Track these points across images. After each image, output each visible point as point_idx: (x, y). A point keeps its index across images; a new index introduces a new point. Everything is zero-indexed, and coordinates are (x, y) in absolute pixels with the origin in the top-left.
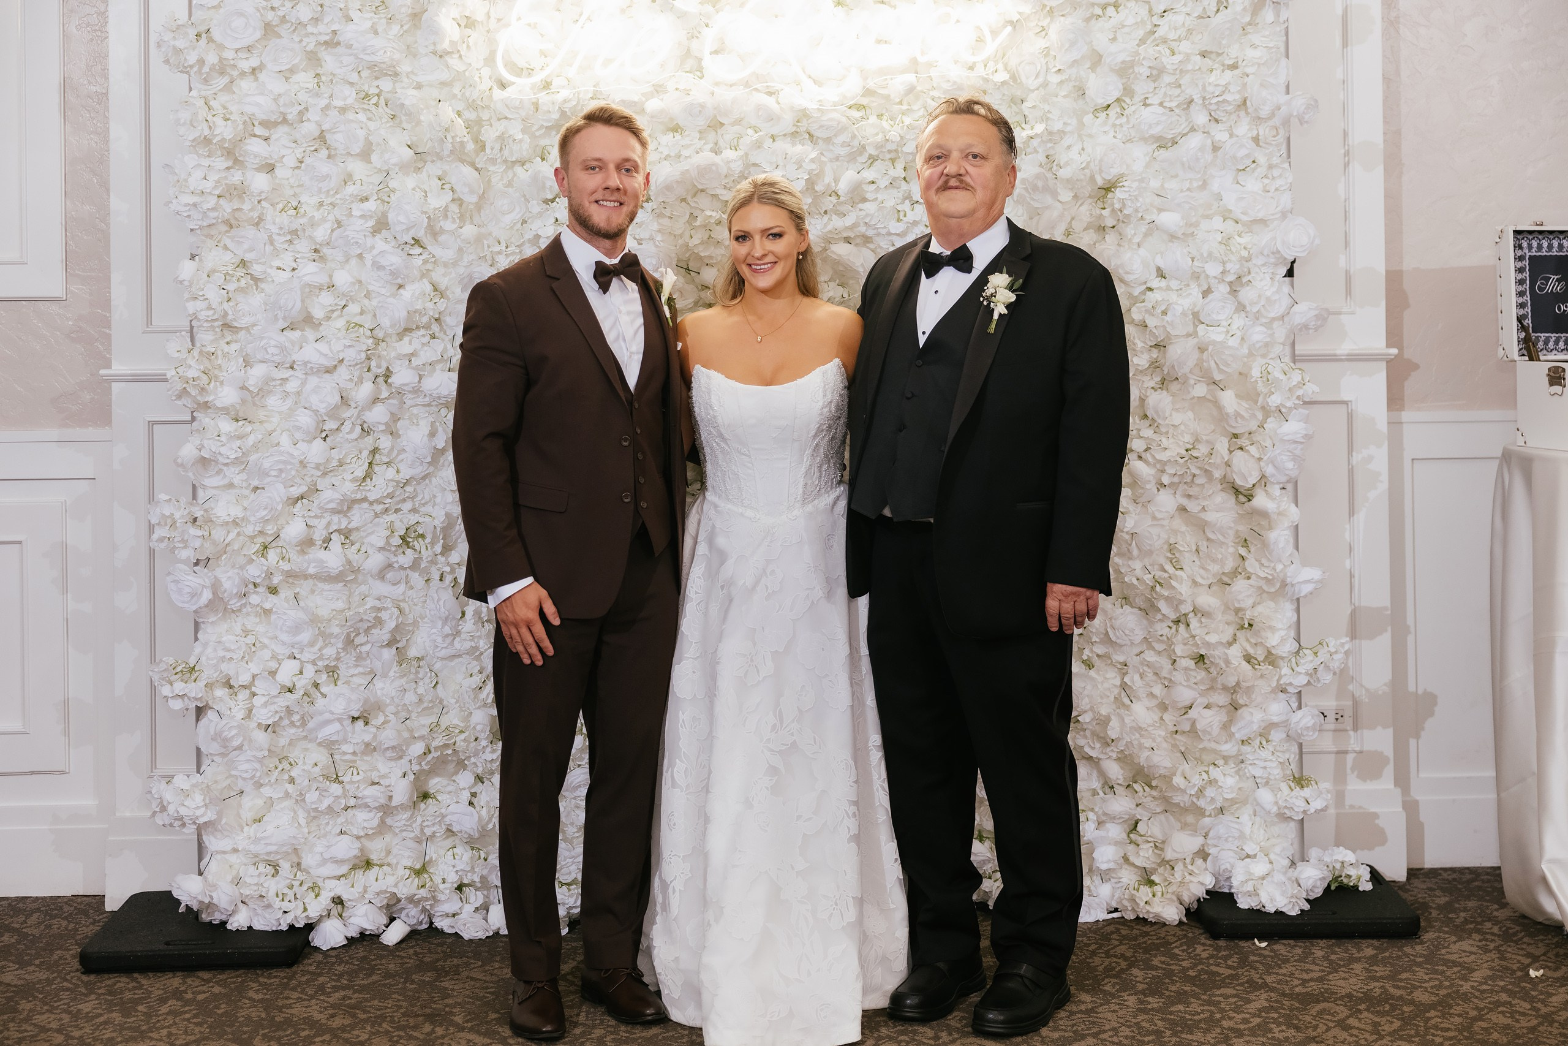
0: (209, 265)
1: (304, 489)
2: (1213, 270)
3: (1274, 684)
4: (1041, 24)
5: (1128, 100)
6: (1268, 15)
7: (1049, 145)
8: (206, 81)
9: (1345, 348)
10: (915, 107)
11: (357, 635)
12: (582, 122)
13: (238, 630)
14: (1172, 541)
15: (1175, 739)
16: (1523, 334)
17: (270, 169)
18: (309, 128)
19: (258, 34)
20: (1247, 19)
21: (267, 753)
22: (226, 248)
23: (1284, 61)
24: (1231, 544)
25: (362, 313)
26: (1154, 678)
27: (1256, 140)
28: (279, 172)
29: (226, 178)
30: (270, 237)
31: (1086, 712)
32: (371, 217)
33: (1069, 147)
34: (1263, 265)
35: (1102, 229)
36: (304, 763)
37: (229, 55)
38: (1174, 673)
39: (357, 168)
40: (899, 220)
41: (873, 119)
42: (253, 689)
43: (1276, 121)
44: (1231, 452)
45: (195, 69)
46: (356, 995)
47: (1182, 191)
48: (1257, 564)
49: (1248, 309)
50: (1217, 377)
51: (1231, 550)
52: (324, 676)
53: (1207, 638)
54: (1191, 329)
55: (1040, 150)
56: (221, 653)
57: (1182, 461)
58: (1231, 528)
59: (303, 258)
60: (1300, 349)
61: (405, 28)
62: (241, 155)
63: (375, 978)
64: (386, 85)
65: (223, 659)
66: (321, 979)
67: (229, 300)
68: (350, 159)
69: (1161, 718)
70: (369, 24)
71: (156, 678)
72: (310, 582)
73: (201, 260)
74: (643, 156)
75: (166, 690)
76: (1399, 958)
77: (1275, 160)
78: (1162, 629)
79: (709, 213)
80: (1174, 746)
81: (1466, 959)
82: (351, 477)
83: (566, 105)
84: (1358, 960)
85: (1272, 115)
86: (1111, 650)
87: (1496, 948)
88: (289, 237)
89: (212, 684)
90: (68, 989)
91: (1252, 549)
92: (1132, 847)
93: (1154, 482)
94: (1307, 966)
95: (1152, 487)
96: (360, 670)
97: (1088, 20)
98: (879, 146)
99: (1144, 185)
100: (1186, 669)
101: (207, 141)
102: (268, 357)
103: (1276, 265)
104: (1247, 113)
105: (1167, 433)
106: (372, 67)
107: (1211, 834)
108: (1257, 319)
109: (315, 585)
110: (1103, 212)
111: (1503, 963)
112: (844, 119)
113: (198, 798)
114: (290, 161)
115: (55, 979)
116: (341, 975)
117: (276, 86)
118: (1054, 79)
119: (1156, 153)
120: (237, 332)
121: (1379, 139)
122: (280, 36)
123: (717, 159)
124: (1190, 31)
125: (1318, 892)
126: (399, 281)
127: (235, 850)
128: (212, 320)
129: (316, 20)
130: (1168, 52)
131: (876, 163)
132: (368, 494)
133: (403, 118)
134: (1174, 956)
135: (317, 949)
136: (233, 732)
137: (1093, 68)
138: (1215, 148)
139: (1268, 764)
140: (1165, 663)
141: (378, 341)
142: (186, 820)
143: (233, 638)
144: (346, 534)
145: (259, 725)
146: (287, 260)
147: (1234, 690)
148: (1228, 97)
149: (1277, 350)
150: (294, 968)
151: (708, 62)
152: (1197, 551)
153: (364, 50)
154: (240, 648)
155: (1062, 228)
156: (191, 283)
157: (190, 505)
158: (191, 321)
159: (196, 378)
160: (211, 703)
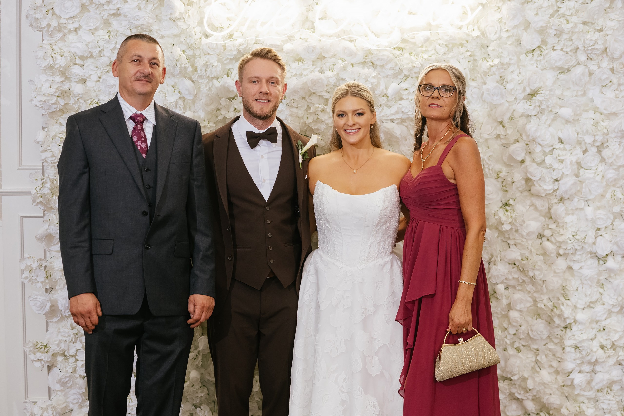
0: (52, 134)
2: (589, 139)
3: (615, 360)
4: (497, 5)
5: (544, 47)
7: (502, 70)
8: (51, 35)
10: (429, 49)
12: (250, 57)
14: (564, 285)
15: (563, 389)
17: (84, 81)
19: (78, 10)
21: (84, 391)
22: (61, 124)
24: (595, 286)
26: (553, 357)
27: (612, 70)
28: (88, 83)
29: (61, 86)
31: (515, 375)
33: (512, 72)
34: (615, 137)
35: (529, 117)
37: (63, 21)
38: (564, 355)
41: (407, 55)
42: (77, 357)
43: (622, 60)
44: (596, 238)
45: (46, 29)
47: (572, 97)
48: (608, 297)
49: (607, 161)
50: (589, 197)
51: (596, 290)
53: (581, 336)
54: (577, 171)
55: (497, 73)
56: (60, 338)
57: (570, 242)
58: (595, 278)
61: (155, 6)
62: (69, 75)
65: (60, 341)
69: (556, 378)
70: (136, 4)
71: (27, 350)
73: (48, 131)
74: (282, 76)
75: (32, 357)
77: (622, 81)
78: (558, 331)
80: (562, 393)
83: (241, 47)
86: (530, 342)
89: (56, 354)
91: (606, 289)
93: (555, 253)
95: (554, 255)
97: (523, 4)
98: (409, 70)
99: (552, 93)
100: (570, 352)
101: (51, 67)
104: (607, 56)
105: (563, 226)
106: (138, 27)
108: (611, 166)
110: (530, 107)
112: (391, 55)
113: (50, 412)
114: (95, 78)
117: (88, 37)
118: (505, 35)
119: (559, 76)
122: (89, 11)
123: (322, 76)
124: (577, 11)
128: (54, 163)
130: (565, 22)
131: (408, 80)
136: (67, 379)
137: (526, 29)
138: (590, 74)
140: (558, 349)
143: (66, 330)
145: (80, 375)
147: (594, 364)
148: (597, 47)
152: (577, 290)
153: (133, 18)
154: (70, 336)
155: (508, 115)
156: (43, 143)
157: (41, 260)
158: (43, 163)
159: (47, 194)
160: (55, 364)
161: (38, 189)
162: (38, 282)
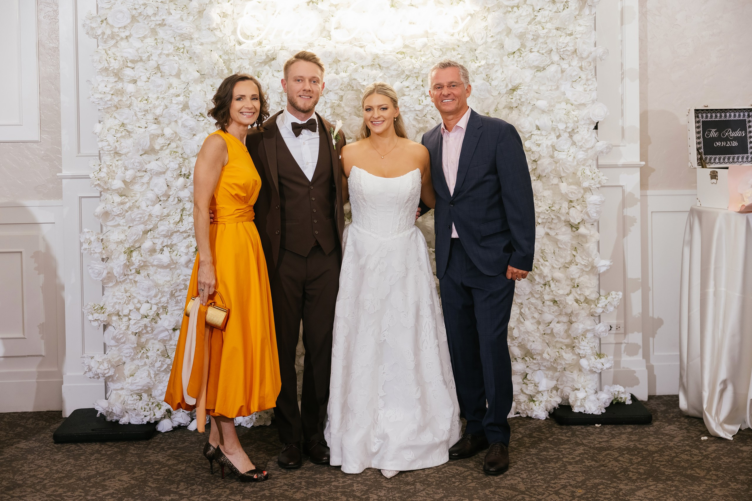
0: (108, 126)
1: (151, 226)
2: (561, 126)
3: (588, 312)
4: (484, 15)
5: (523, 50)
6: (586, 11)
7: (488, 70)
8: (105, 42)
9: (621, 162)
10: (427, 53)
11: (176, 292)
12: (294, 59)
13: (123, 290)
14: (543, 249)
15: (544, 337)
16: (699, 156)
17: (135, 82)
18: (152, 63)
19: (129, 21)
20: (577, 13)
21: (136, 345)
22: (115, 118)
23: (593, 32)
24: (569, 249)
25: (177, 147)
26: (535, 310)
27: (581, 68)
28: (139, 83)
29: (115, 86)
30: (135, 113)
32: (181, 103)
33: (496, 71)
34: (584, 124)
35: (511, 108)
36: (153, 350)
37: (116, 30)
38: (544, 308)
39: (174, 81)
40: (420, 104)
41: (408, 58)
42: (130, 317)
43: (590, 59)
44: (569, 209)
45: (101, 37)
46: (178, 451)
47: (547, 91)
48: (580, 258)
49: (577, 144)
50: (563, 175)
51: (569, 252)
52: (161, 310)
53: (558, 292)
54: (552, 153)
55: (483, 72)
56: (115, 300)
57: (547, 212)
58: (569, 242)
59: (150, 122)
60: (601, 162)
61: (196, 17)
62: (122, 76)
63: (186, 444)
64: (187, 43)
65: (116, 303)
66: (162, 445)
67: (117, 141)
68: (171, 77)
69: (538, 328)
70: (179, 16)
71: (85, 312)
72: (155, 268)
73: (104, 123)
74: (322, 76)
75: (90, 317)
76: (642, 432)
77: (590, 77)
78: (538, 288)
79: (334, 101)
80: (544, 340)
81: (672, 433)
82: (173, 221)
83: (269, 52)
84: (624, 433)
85: (588, 56)
87: (686, 428)
88: (144, 113)
89: (111, 314)
90: (49, 450)
91: (579, 252)
92: (524, 385)
94: (602, 436)
96: (178, 307)
97: (505, 13)
98: (411, 71)
99: (530, 88)
100: (549, 306)
101: (106, 69)
102: (134, 167)
103: (589, 124)
104: (577, 56)
105: (541, 199)
106: (181, 35)
107: (560, 380)
108: (581, 148)
109: (156, 270)
110: (512, 100)
111: (688, 434)
112: (395, 59)
113: (106, 365)
114: (144, 78)
115: (42, 446)
116: (171, 443)
117: (138, 44)
118: (490, 40)
119: (536, 74)
120: (120, 156)
121: (637, 67)
122: (138, 22)
123: (337, 77)
124: (551, 19)
125: (608, 405)
126: (194, 133)
127: (122, 389)
128: (110, 151)
129: (155, 14)
130: (541, 28)
131: (409, 78)
132: (179, 229)
133: (195, 58)
134: (543, 432)
135: (159, 432)
136: (121, 336)
138: (563, 72)
139: (585, 348)
140: (539, 303)
141: (184, 159)
142: (100, 375)
143: (121, 294)
144: (171, 246)
145: (132, 332)
146: (143, 123)
147: (570, 315)
148: (568, 48)
149: (590, 162)
150: (150, 441)
151: (333, 33)
152: (554, 253)
153: (177, 28)
154: (123, 298)
155: (494, 107)
156: (100, 134)
157: (98, 234)
158: (99, 151)
159: (104, 177)
160: (110, 323)
161: (95, 173)
162: (96, 253)
